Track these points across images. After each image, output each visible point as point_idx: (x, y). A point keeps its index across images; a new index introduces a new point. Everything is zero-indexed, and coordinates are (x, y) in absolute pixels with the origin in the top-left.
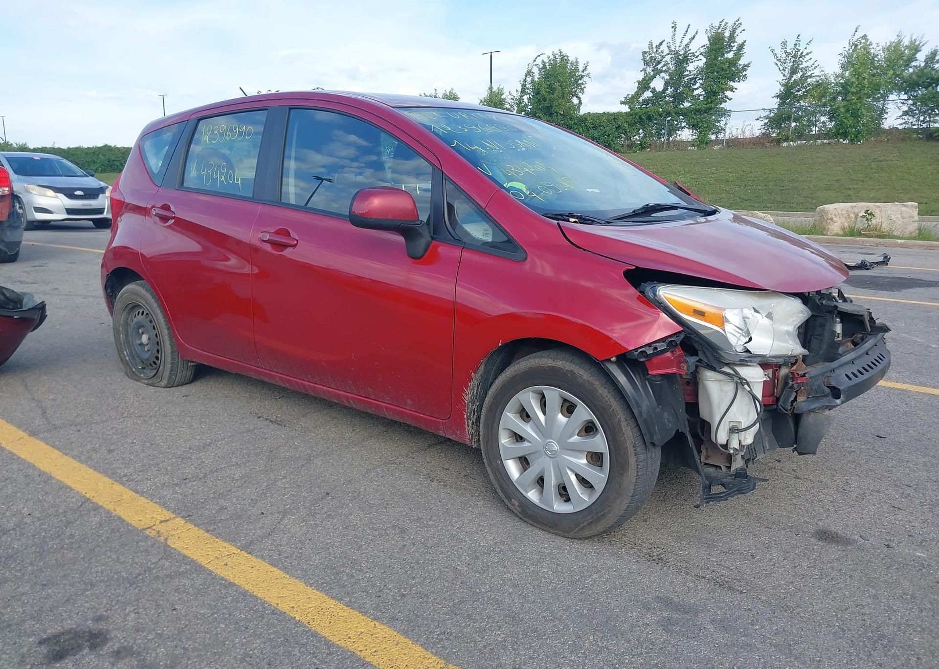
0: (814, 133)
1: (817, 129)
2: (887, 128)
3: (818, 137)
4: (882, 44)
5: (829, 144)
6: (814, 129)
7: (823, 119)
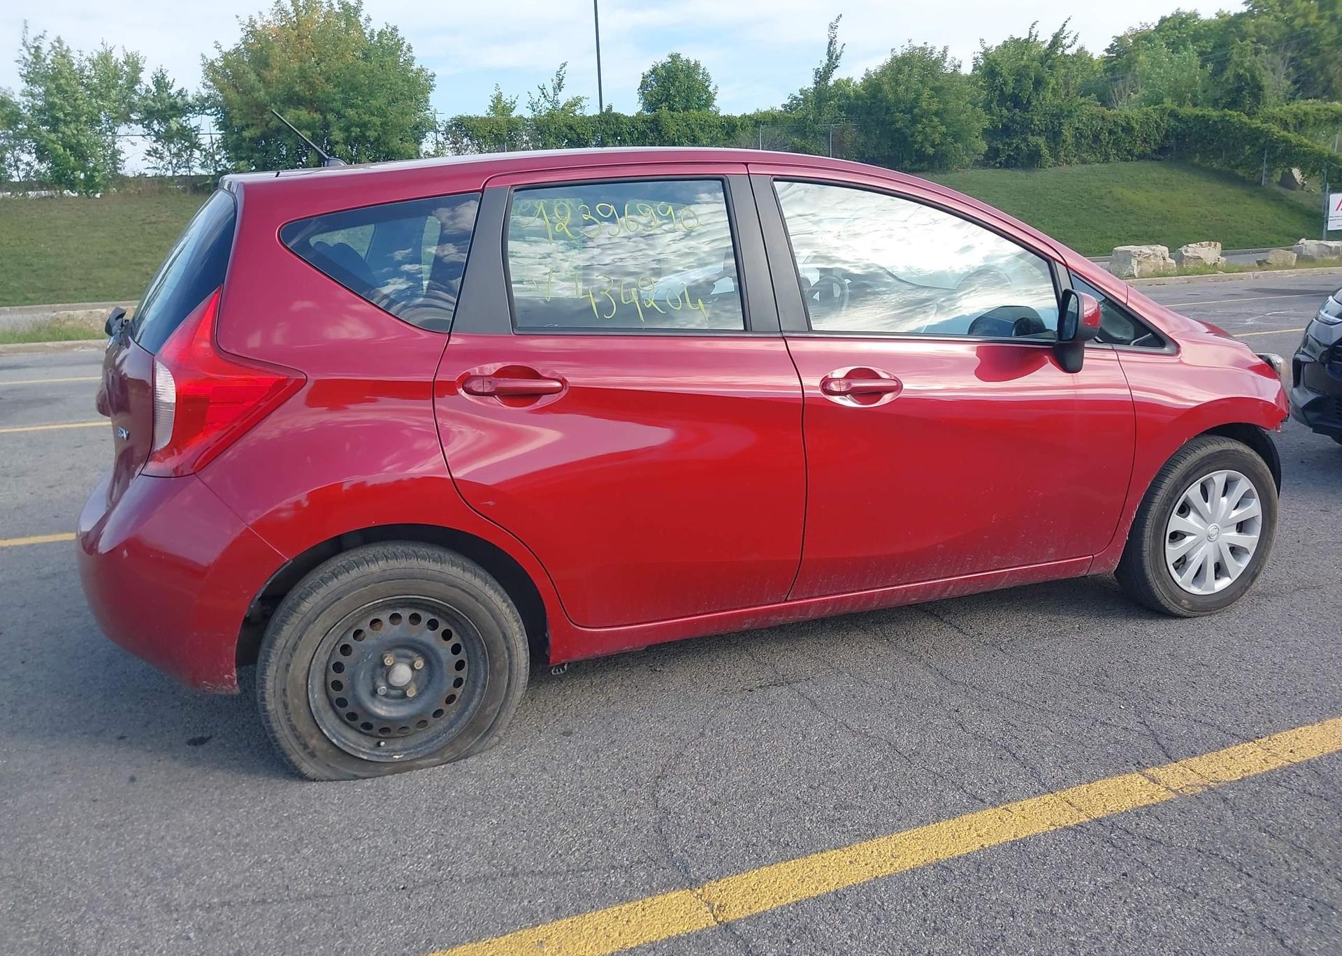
0: (17, 180)
1: (22, 174)
2: (131, 175)
3: (26, 185)
4: (87, 54)
5: (52, 197)
6: (15, 173)
7: (25, 157)
